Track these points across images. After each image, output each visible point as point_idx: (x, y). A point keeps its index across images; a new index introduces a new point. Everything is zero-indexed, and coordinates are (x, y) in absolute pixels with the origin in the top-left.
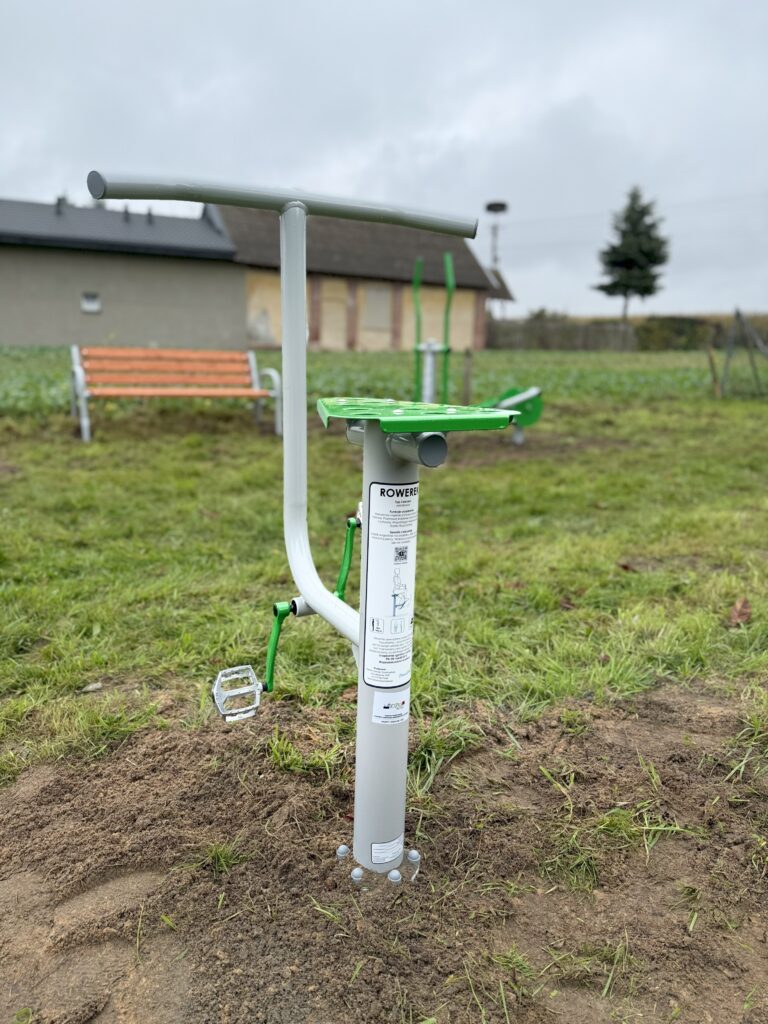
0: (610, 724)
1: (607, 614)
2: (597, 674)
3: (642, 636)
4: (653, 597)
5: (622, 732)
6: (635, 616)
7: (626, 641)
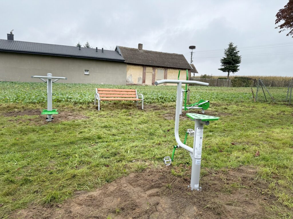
0: (231, 172)
1: (230, 153)
2: (228, 164)
3: (237, 158)
4: (239, 150)
5: (234, 173)
6: (235, 154)
7: (234, 158)
